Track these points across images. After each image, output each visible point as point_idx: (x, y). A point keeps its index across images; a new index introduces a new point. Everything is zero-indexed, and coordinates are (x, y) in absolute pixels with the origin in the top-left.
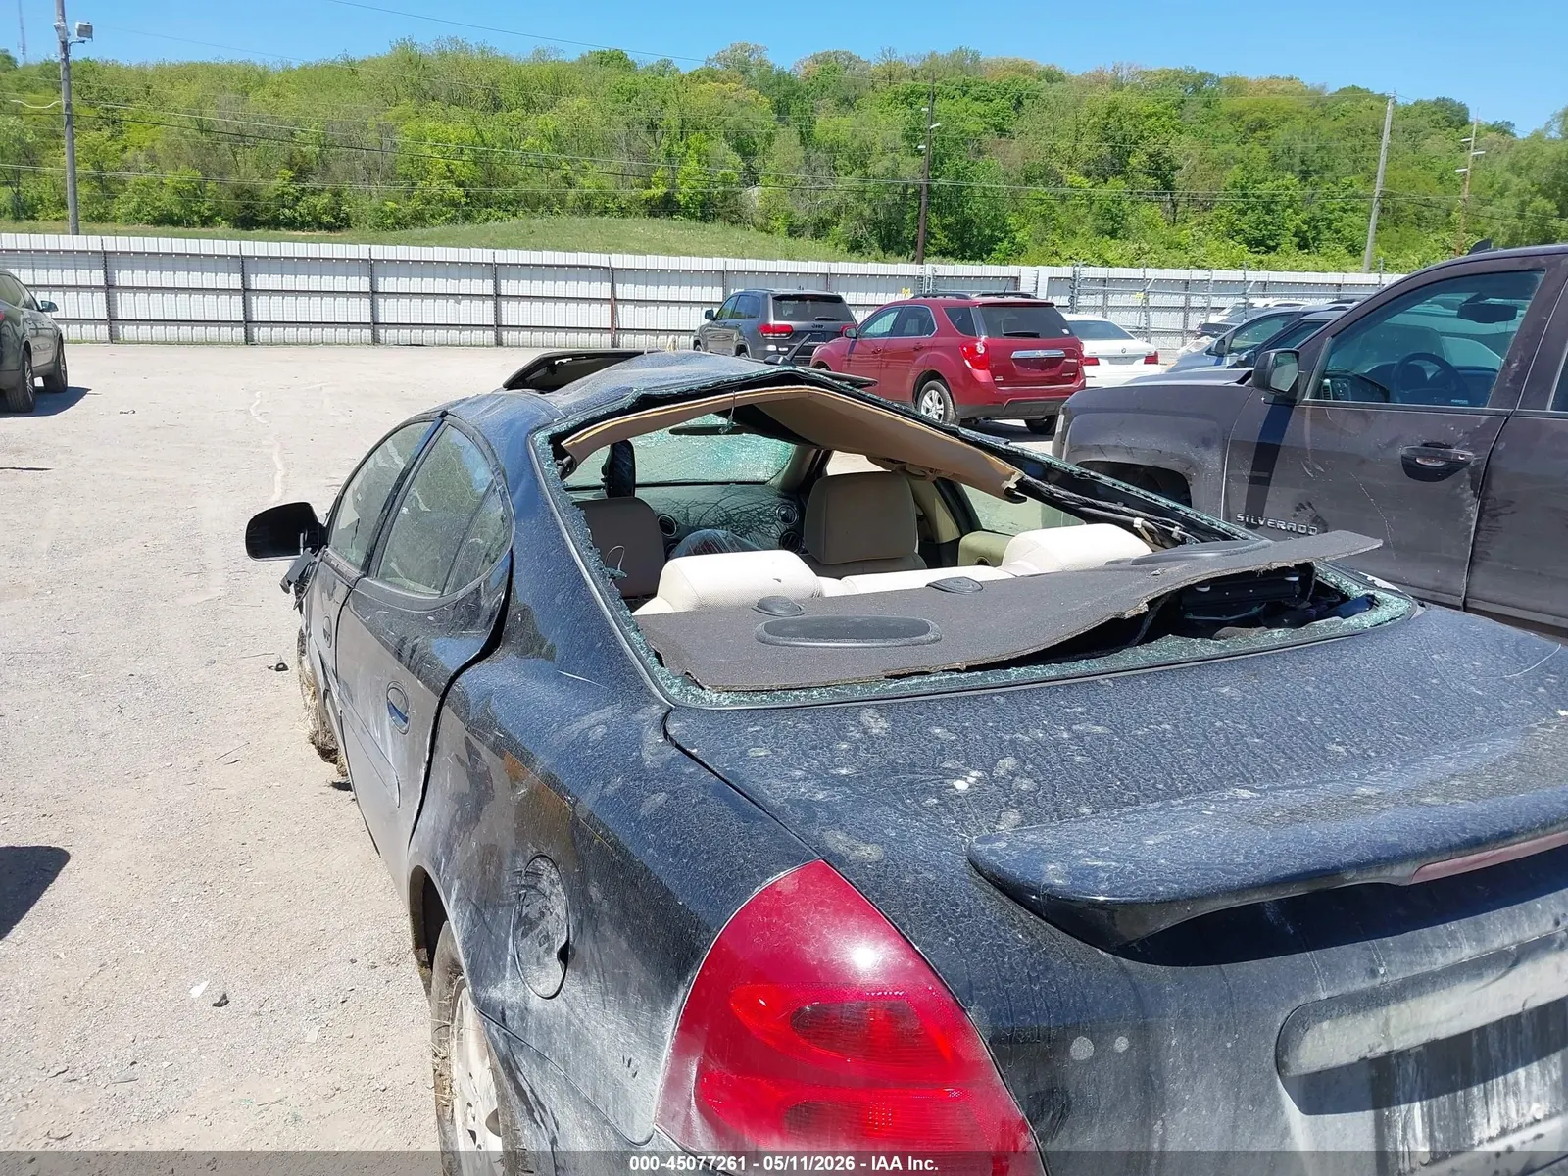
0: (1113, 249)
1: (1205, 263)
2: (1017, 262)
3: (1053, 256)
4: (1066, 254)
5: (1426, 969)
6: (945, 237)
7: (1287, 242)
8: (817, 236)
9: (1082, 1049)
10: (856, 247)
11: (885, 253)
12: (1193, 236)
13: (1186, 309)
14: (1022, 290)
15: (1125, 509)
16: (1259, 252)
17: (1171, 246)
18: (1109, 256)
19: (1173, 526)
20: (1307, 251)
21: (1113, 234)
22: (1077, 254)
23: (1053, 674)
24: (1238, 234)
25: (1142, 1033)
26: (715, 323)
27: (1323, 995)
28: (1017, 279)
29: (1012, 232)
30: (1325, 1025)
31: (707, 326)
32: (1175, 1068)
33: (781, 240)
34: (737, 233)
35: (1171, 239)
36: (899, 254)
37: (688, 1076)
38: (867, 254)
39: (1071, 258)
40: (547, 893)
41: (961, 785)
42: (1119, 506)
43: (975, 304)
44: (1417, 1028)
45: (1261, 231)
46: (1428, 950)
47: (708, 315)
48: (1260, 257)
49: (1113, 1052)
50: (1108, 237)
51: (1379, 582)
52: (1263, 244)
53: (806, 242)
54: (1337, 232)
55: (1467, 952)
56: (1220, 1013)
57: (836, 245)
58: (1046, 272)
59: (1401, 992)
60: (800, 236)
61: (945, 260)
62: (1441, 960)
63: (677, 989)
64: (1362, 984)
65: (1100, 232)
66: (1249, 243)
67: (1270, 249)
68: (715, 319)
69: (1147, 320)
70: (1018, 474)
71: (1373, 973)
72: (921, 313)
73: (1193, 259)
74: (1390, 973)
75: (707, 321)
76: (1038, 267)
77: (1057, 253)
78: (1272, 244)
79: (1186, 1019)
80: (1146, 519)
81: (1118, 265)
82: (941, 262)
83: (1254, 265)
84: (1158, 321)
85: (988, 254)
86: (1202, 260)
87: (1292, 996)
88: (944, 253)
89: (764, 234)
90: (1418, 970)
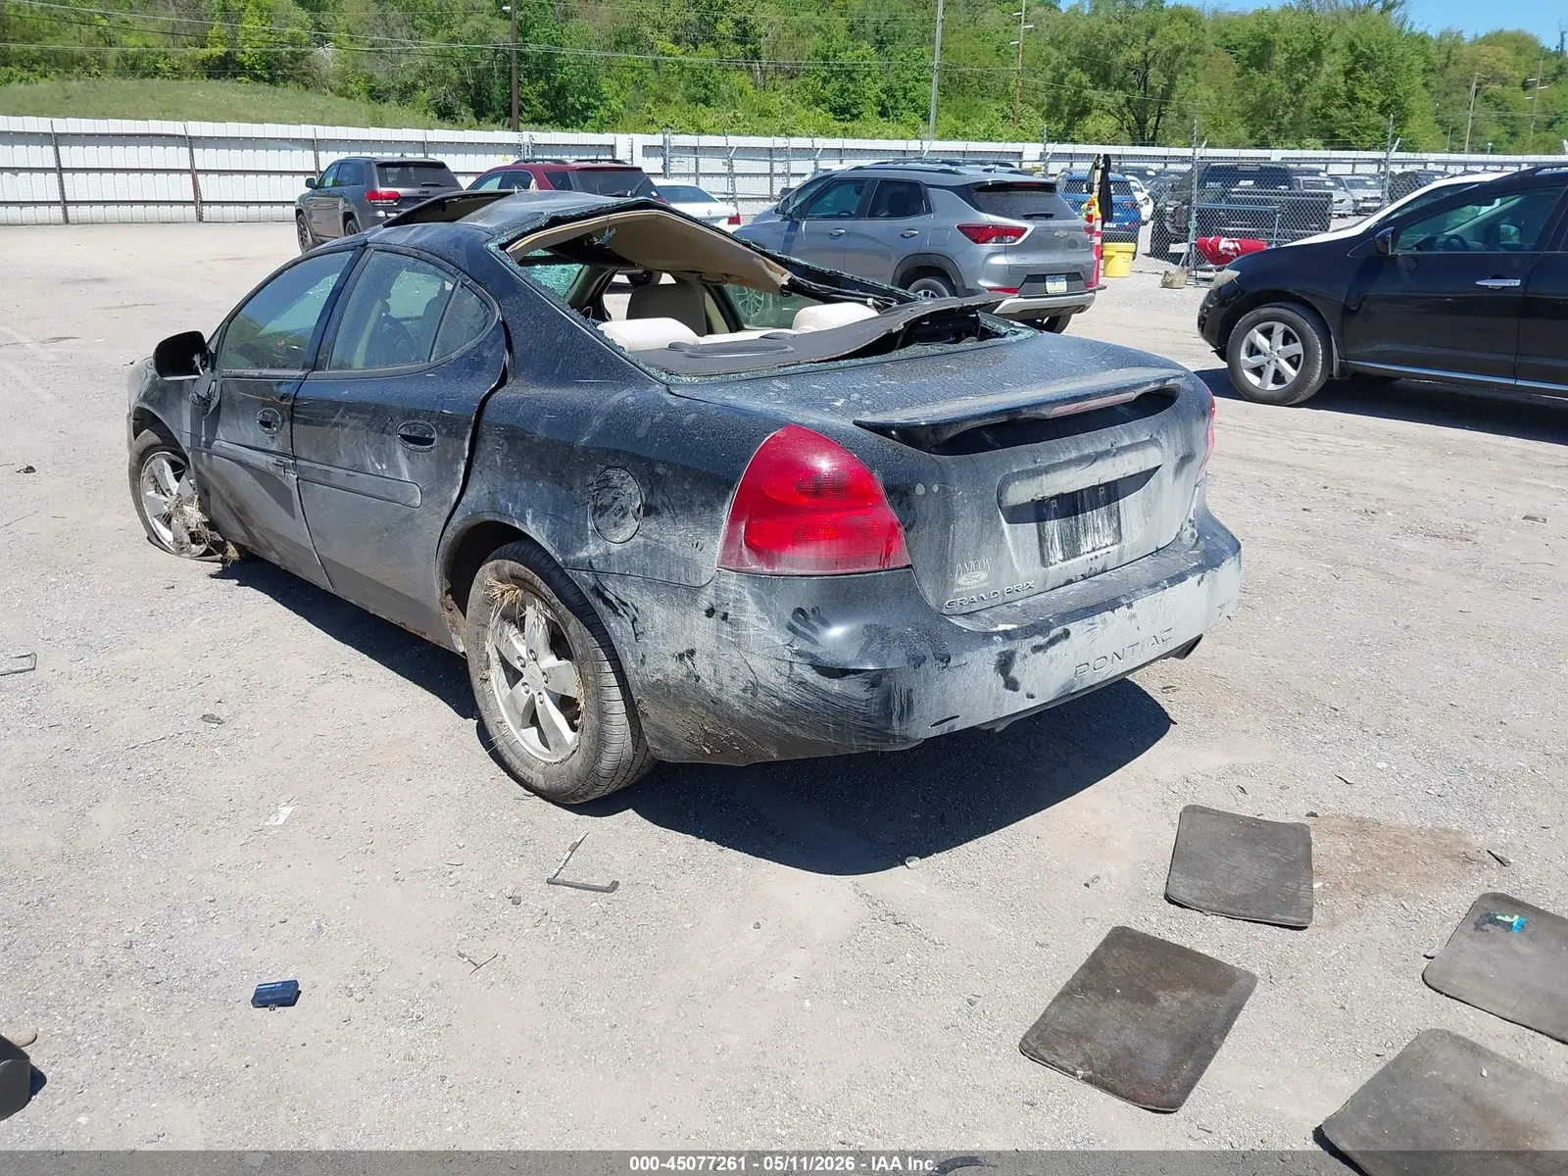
0: (708, 116)
1: (793, 131)
2: (614, 130)
3: (647, 125)
4: (661, 122)
5: (1057, 461)
6: (541, 103)
7: (870, 111)
8: (401, 102)
9: (920, 489)
10: (445, 114)
11: (479, 120)
12: (782, 104)
13: (771, 175)
14: (617, 158)
15: (861, 293)
16: (844, 120)
17: (764, 113)
18: (704, 123)
19: (892, 301)
20: (886, 119)
21: (706, 102)
22: (673, 122)
23: (861, 362)
24: (824, 102)
25: (944, 483)
26: (317, 191)
27: (1015, 471)
28: (612, 148)
29: (607, 99)
30: (1017, 483)
31: (308, 195)
32: (957, 500)
33: (364, 106)
34: (312, 99)
35: (761, 107)
36: (494, 122)
37: (740, 532)
38: (460, 122)
39: (667, 126)
40: (619, 485)
41: (838, 404)
42: (857, 292)
43: (573, 169)
44: (1055, 486)
45: (845, 100)
46: (1057, 453)
47: (309, 183)
48: (845, 125)
49: (933, 492)
50: (701, 105)
51: (1016, 324)
52: (845, 113)
53: (390, 108)
54: (913, 101)
55: (1074, 455)
56: (974, 477)
57: (426, 112)
58: (640, 140)
59: (1047, 470)
60: (384, 101)
61: (542, 128)
62: (1063, 458)
63: (728, 494)
64: (1031, 466)
65: (694, 100)
66: (833, 110)
67: (855, 117)
68: (316, 188)
69: (733, 185)
70: (789, 275)
71: (1035, 462)
72: (522, 178)
73: (784, 127)
74: (1043, 461)
75: (309, 190)
76: (632, 135)
77: (653, 121)
78: (855, 112)
79: (960, 480)
80: (875, 298)
81: (710, 134)
82: (536, 130)
83: (839, 133)
84: (743, 186)
85: (585, 121)
86: (792, 128)
87: (1003, 470)
88: (539, 121)
89: (345, 99)
90: (1053, 462)
